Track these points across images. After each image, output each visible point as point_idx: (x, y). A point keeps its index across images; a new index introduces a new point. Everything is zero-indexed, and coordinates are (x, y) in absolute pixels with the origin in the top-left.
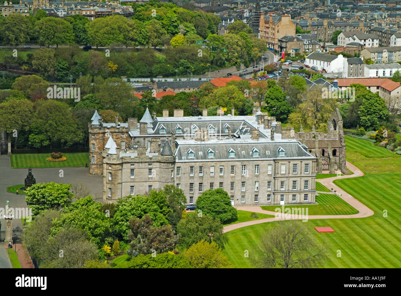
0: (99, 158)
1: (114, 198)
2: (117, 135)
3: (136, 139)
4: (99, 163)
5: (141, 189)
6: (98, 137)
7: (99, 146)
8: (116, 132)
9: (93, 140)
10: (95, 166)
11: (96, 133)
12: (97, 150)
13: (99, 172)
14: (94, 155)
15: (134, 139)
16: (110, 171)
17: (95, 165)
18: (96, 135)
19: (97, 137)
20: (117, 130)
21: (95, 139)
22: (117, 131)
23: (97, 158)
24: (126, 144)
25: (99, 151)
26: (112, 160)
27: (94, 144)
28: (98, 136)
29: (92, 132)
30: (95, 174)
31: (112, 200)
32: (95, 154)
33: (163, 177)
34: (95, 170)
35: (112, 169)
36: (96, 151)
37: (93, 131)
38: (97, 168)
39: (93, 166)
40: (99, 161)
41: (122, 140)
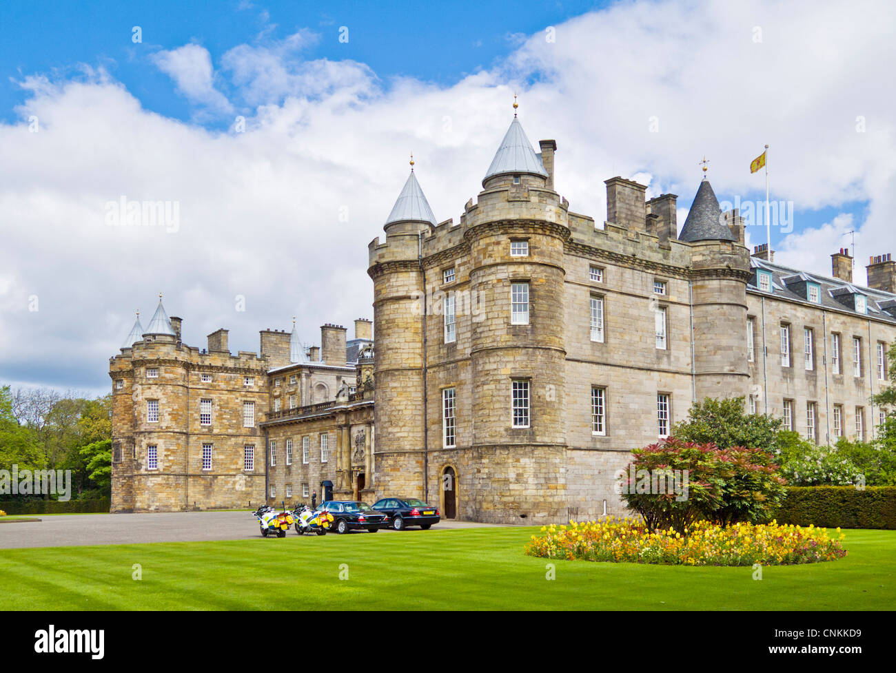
0: (174, 452)
1: (547, 440)
2: (231, 379)
3: (313, 376)
4: (174, 467)
5: (632, 406)
6: (172, 376)
7: (176, 407)
8: (226, 369)
9: (154, 387)
10: (159, 480)
11: (165, 361)
12: (166, 421)
13: (173, 501)
14: (154, 441)
15: (308, 376)
16: (522, 271)
17: (158, 475)
18: (162, 368)
19: (168, 376)
20: (232, 361)
21: (161, 383)
22: (230, 364)
23: (167, 450)
24: (260, 410)
25: (174, 424)
26: (534, 199)
27: (157, 400)
28: (172, 372)
29: (150, 358)
30: (157, 510)
31: (539, 452)
32: (159, 437)
33: (718, 348)
34: (160, 495)
35: (536, 259)
36: (164, 425)
37: (153, 354)
38: (169, 486)
39: (151, 482)
40: (174, 463)
41: (246, 396)
